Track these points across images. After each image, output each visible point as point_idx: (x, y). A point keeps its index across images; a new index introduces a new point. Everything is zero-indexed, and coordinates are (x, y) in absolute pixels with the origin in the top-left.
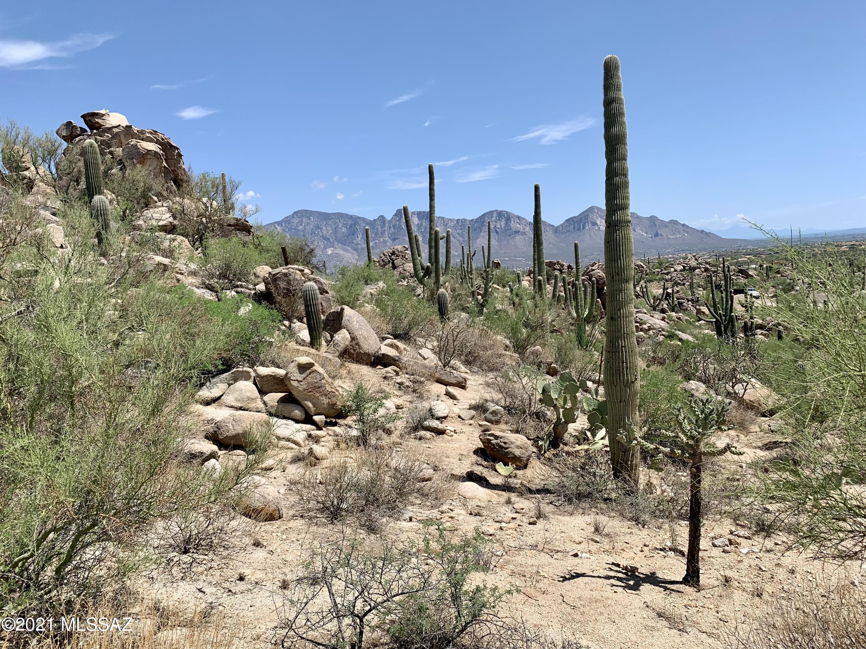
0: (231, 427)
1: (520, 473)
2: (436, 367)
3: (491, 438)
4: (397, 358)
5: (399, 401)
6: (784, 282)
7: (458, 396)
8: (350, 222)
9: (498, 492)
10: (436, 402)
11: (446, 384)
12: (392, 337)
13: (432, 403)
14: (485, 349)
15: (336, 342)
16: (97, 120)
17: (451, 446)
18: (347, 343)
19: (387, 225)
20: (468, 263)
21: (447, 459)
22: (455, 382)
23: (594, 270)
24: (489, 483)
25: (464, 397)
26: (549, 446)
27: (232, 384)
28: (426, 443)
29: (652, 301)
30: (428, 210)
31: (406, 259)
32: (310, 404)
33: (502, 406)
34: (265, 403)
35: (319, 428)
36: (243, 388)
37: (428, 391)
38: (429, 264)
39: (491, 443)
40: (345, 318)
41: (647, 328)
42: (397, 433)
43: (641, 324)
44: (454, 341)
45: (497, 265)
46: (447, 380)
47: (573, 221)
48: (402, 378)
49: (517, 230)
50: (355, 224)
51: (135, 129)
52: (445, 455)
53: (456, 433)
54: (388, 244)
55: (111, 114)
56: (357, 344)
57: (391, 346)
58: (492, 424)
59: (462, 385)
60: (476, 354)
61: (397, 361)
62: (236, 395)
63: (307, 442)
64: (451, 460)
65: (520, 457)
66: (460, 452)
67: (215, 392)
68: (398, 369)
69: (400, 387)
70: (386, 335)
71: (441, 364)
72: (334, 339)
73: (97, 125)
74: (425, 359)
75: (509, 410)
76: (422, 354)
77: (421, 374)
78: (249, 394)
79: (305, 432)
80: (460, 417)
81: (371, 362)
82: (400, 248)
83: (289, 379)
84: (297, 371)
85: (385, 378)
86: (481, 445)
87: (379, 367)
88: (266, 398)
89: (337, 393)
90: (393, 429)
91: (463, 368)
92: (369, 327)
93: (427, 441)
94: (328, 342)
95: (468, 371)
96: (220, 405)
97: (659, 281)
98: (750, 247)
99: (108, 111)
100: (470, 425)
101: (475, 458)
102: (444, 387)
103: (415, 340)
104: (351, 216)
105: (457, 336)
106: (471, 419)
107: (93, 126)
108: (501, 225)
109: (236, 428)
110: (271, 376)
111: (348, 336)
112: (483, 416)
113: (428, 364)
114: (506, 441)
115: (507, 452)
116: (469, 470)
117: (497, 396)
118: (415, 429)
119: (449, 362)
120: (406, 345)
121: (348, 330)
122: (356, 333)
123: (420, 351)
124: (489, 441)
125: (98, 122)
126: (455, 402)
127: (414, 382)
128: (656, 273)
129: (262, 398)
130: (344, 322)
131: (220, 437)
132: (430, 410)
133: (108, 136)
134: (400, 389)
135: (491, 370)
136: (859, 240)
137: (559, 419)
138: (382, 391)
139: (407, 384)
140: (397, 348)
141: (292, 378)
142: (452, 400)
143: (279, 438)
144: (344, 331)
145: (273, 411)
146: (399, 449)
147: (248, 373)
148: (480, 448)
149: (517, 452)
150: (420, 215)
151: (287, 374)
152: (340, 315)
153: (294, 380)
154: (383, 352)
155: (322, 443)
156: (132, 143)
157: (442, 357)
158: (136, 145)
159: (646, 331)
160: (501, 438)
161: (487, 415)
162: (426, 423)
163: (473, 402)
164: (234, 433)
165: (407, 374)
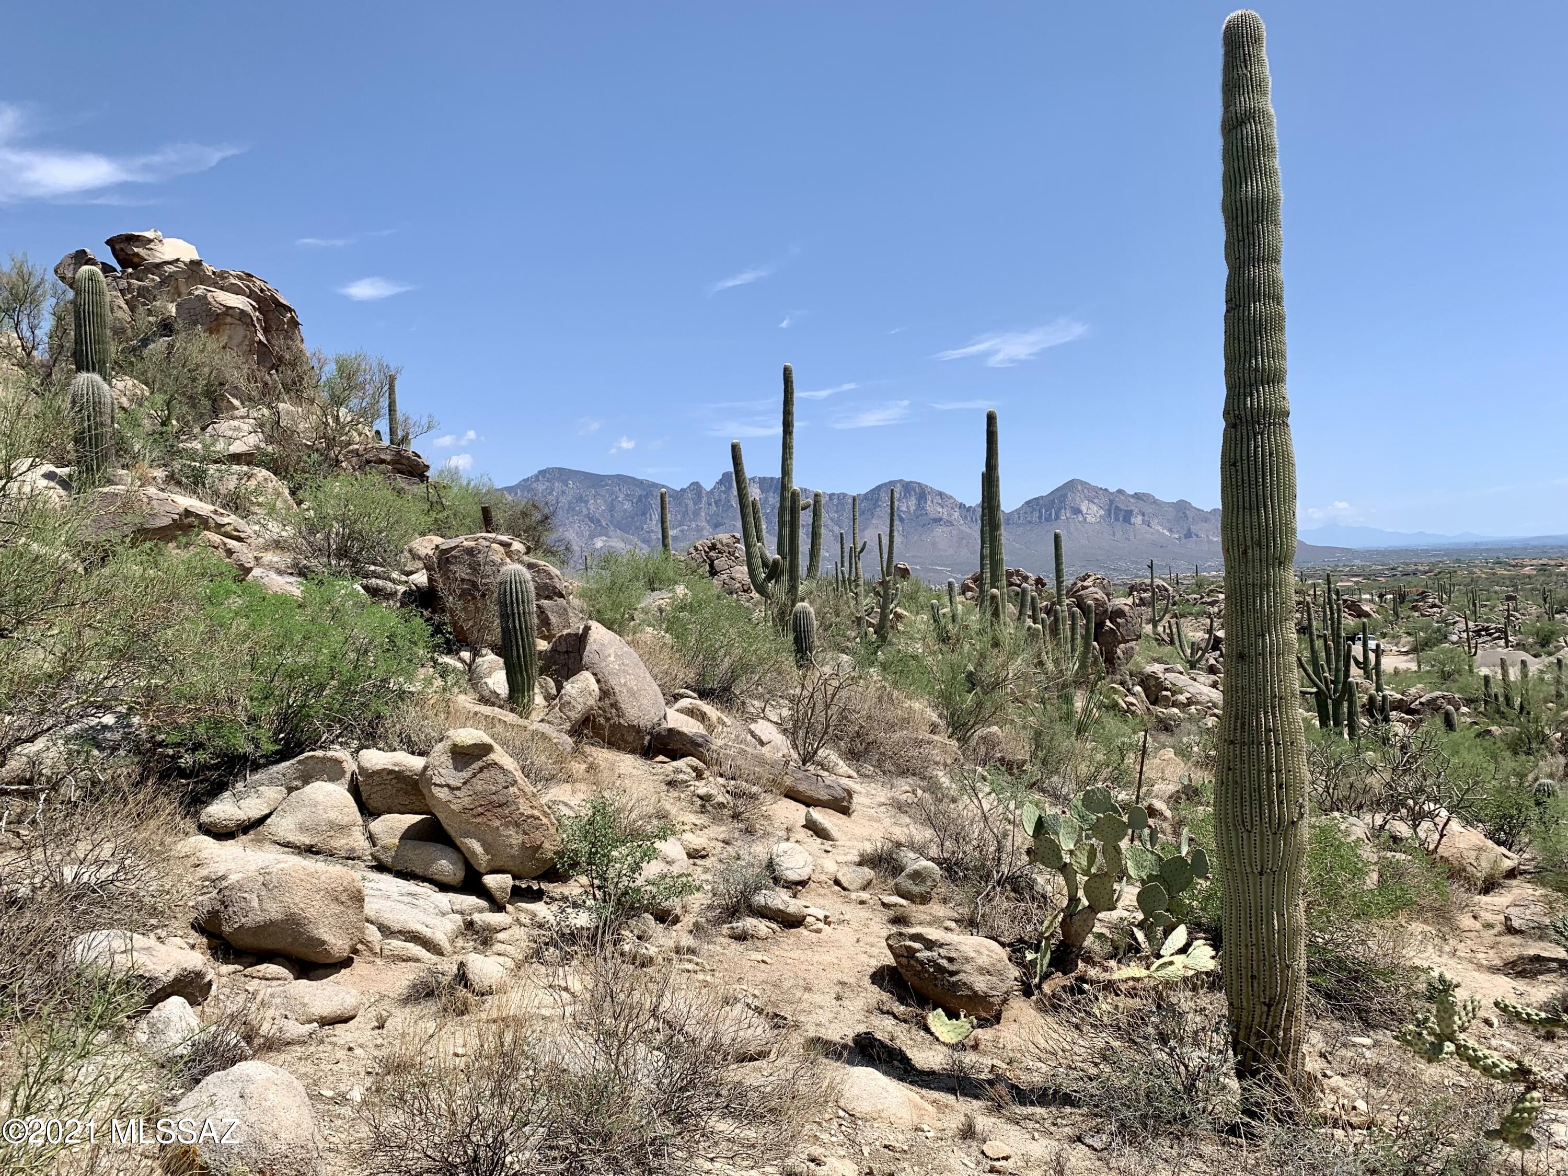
0: (255, 903)
1: (985, 1035)
2: (787, 763)
3: (917, 945)
4: (700, 740)
5: (697, 840)
6: (1429, 626)
7: (834, 832)
8: (638, 492)
9: (935, 1095)
10: (784, 846)
11: (809, 802)
12: (695, 695)
13: (775, 848)
14: (891, 727)
15: (566, 698)
16: (136, 250)
17: (816, 958)
18: (591, 702)
19: (704, 499)
20: (851, 564)
21: (806, 996)
22: (827, 797)
23: (1087, 588)
24: (913, 1068)
25: (846, 833)
26: (1050, 965)
27: (297, 788)
28: (757, 950)
29: (1189, 651)
30: (779, 475)
31: (737, 558)
32: (477, 847)
33: (932, 860)
34: (371, 838)
35: (498, 907)
36: (320, 798)
37: (767, 818)
38: (778, 557)
39: (917, 960)
40: (592, 646)
41: (1185, 701)
42: (688, 921)
43: (1174, 693)
44: (827, 707)
45: (905, 573)
46: (809, 793)
47: (1038, 504)
48: (712, 786)
49: (937, 517)
50: (647, 496)
51: (209, 268)
52: (801, 983)
53: (829, 924)
54: (705, 533)
55: (165, 241)
56: (615, 705)
57: (690, 712)
58: (913, 902)
59: (842, 806)
60: (871, 738)
61: (701, 746)
62: (301, 815)
63: (460, 942)
64: (817, 998)
65: (986, 996)
66: (839, 976)
67: (252, 808)
68: (701, 765)
69: (703, 806)
70: (682, 691)
71: (795, 756)
72: (563, 692)
73: (136, 260)
74: (762, 743)
75: (949, 869)
76: (757, 732)
77: (752, 777)
78: (333, 815)
79: (458, 917)
80: (837, 882)
81: (643, 747)
82: (724, 537)
83: (429, 782)
84: (450, 763)
85: (671, 784)
86: (889, 960)
87: (661, 758)
88: (377, 826)
89: (545, 820)
90: (678, 911)
91: (843, 767)
92: (643, 672)
93: (759, 944)
94: (548, 698)
95: (854, 774)
96: (259, 841)
97: (1197, 615)
98: (1357, 562)
99: (159, 233)
100: (862, 902)
101: (875, 994)
102: (802, 808)
103: (743, 703)
104: (641, 482)
105: (834, 696)
106: (864, 889)
107: (126, 260)
108: (908, 507)
109: (266, 906)
110: (391, 772)
111: (595, 687)
112: (891, 882)
113: (768, 755)
114: (953, 955)
115: (955, 984)
116: (862, 1029)
117: (923, 834)
118: (732, 912)
119: (815, 752)
120: (723, 712)
121: (595, 674)
122: (613, 682)
123: (752, 726)
124: (911, 952)
125: (137, 255)
126: (827, 845)
127: (735, 795)
128: (1192, 602)
129: (366, 826)
130: (588, 654)
131: (226, 929)
132: (770, 865)
133: (153, 280)
134: (703, 810)
135: (904, 772)
136: (1554, 556)
137: (1073, 900)
138: (662, 815)
139: (720, 799)
140: (702, 717)
141: (436, 780)
142: (819, 840)
143: (386, 931)
144: (587, 675)
145: (387, 859)
146: (690, 966)
147: (338, 762)
148: (889, 967)
149: (980, 984)
150: (764, 483)
151: (426, 768)
152: (581, 639)
153: (441, 786)
154: (670, 726)
155: (498, 947)
156: (196, 293)
157: (800, 743)
158: (205, 297)
159: (1184, 706)
160: (941, 945)
161: (901, 879)
162: (760, 899)
163: (869, 848)
164: (260, 918)
165: (721, 775)
